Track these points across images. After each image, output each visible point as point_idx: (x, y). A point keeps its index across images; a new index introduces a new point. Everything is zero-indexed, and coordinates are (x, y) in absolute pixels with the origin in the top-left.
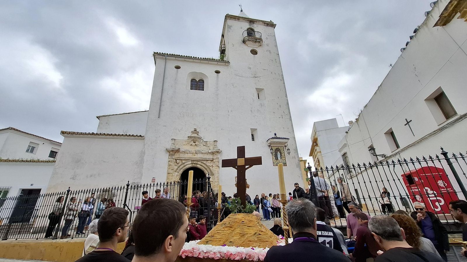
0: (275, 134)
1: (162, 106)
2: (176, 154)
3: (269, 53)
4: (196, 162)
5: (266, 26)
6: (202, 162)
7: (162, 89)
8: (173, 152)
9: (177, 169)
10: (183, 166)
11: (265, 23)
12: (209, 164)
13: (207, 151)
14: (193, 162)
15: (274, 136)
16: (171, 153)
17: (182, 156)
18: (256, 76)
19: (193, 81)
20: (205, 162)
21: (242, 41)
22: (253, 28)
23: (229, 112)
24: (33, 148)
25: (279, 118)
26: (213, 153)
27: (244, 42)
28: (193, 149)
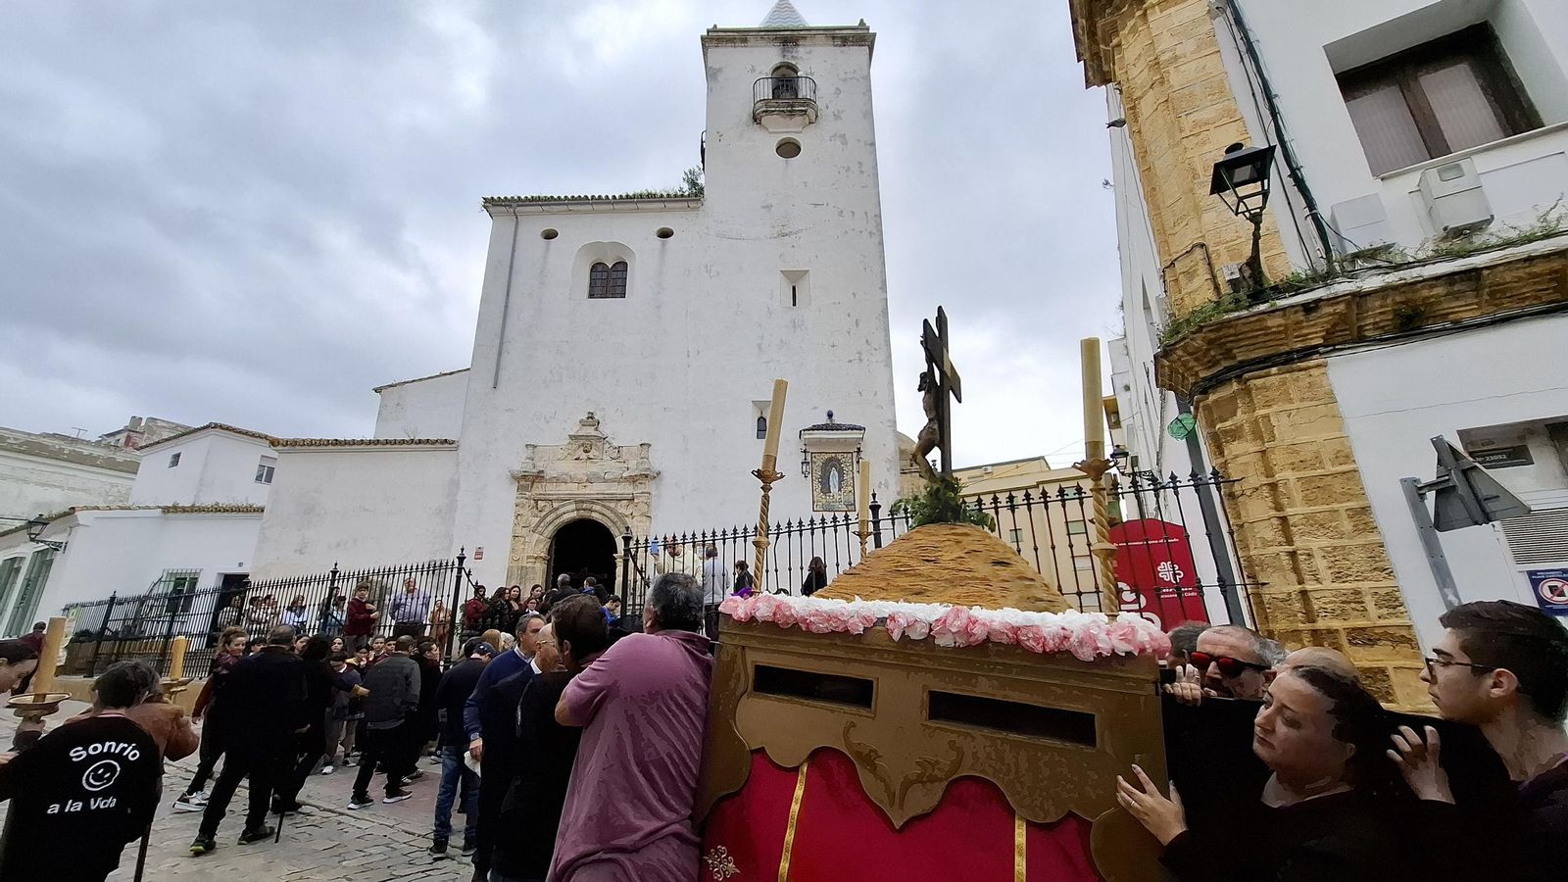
0: (830, 415)
1: (504, 355)
2: (535, 484)
3: (838, 142)
4: (589, 506)
5: (840, 46)
6: (604, 506)
7: (506, 307)
8: (527, 480)
9: (538, 526)
10: (553, 516)
11: (834, 38)
12: (622, 508)
13: (617, 473)
14: (579, 506)
15: (823, 420)
16: (523, 482)
17: (551, 489)
18: (787, 231)
19: (597, 268)
20: (612, 505)
21: (749, 116)
22: (793, 62)
23: (688, 356)
24: (271, 470)
25: (850, 361)
26: (633, 480)
27: (756, 119)
28: (580, 470)
